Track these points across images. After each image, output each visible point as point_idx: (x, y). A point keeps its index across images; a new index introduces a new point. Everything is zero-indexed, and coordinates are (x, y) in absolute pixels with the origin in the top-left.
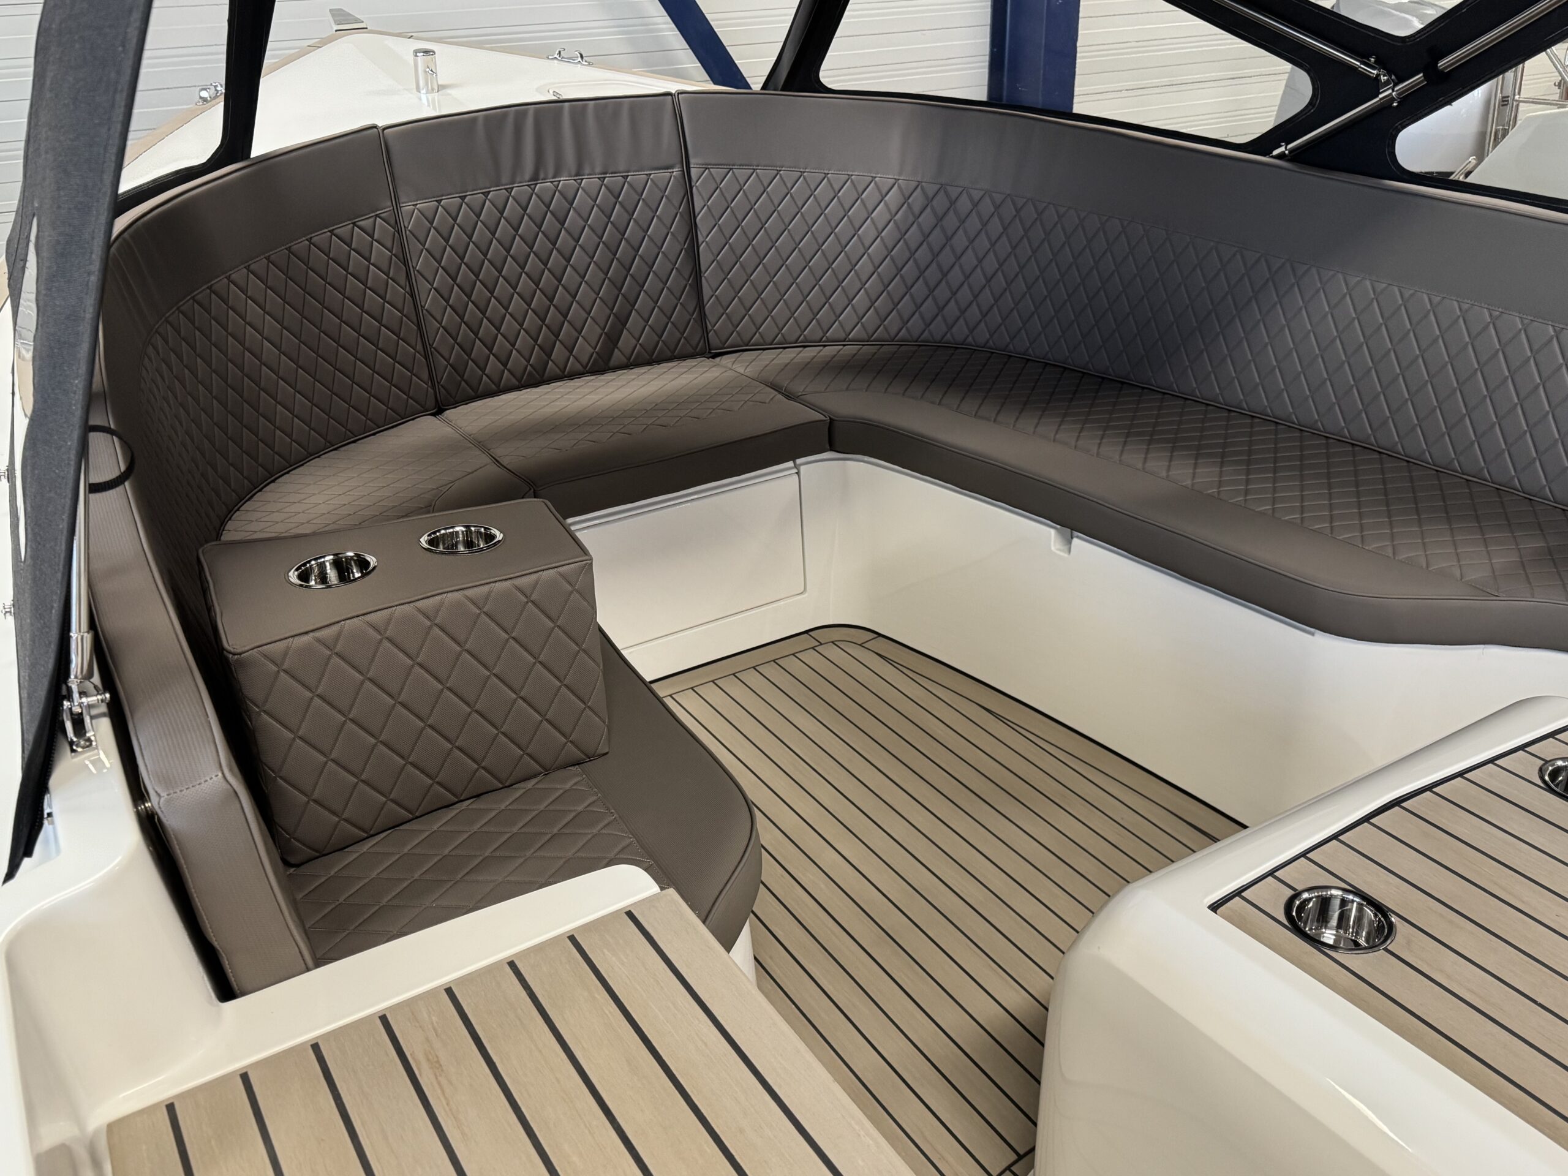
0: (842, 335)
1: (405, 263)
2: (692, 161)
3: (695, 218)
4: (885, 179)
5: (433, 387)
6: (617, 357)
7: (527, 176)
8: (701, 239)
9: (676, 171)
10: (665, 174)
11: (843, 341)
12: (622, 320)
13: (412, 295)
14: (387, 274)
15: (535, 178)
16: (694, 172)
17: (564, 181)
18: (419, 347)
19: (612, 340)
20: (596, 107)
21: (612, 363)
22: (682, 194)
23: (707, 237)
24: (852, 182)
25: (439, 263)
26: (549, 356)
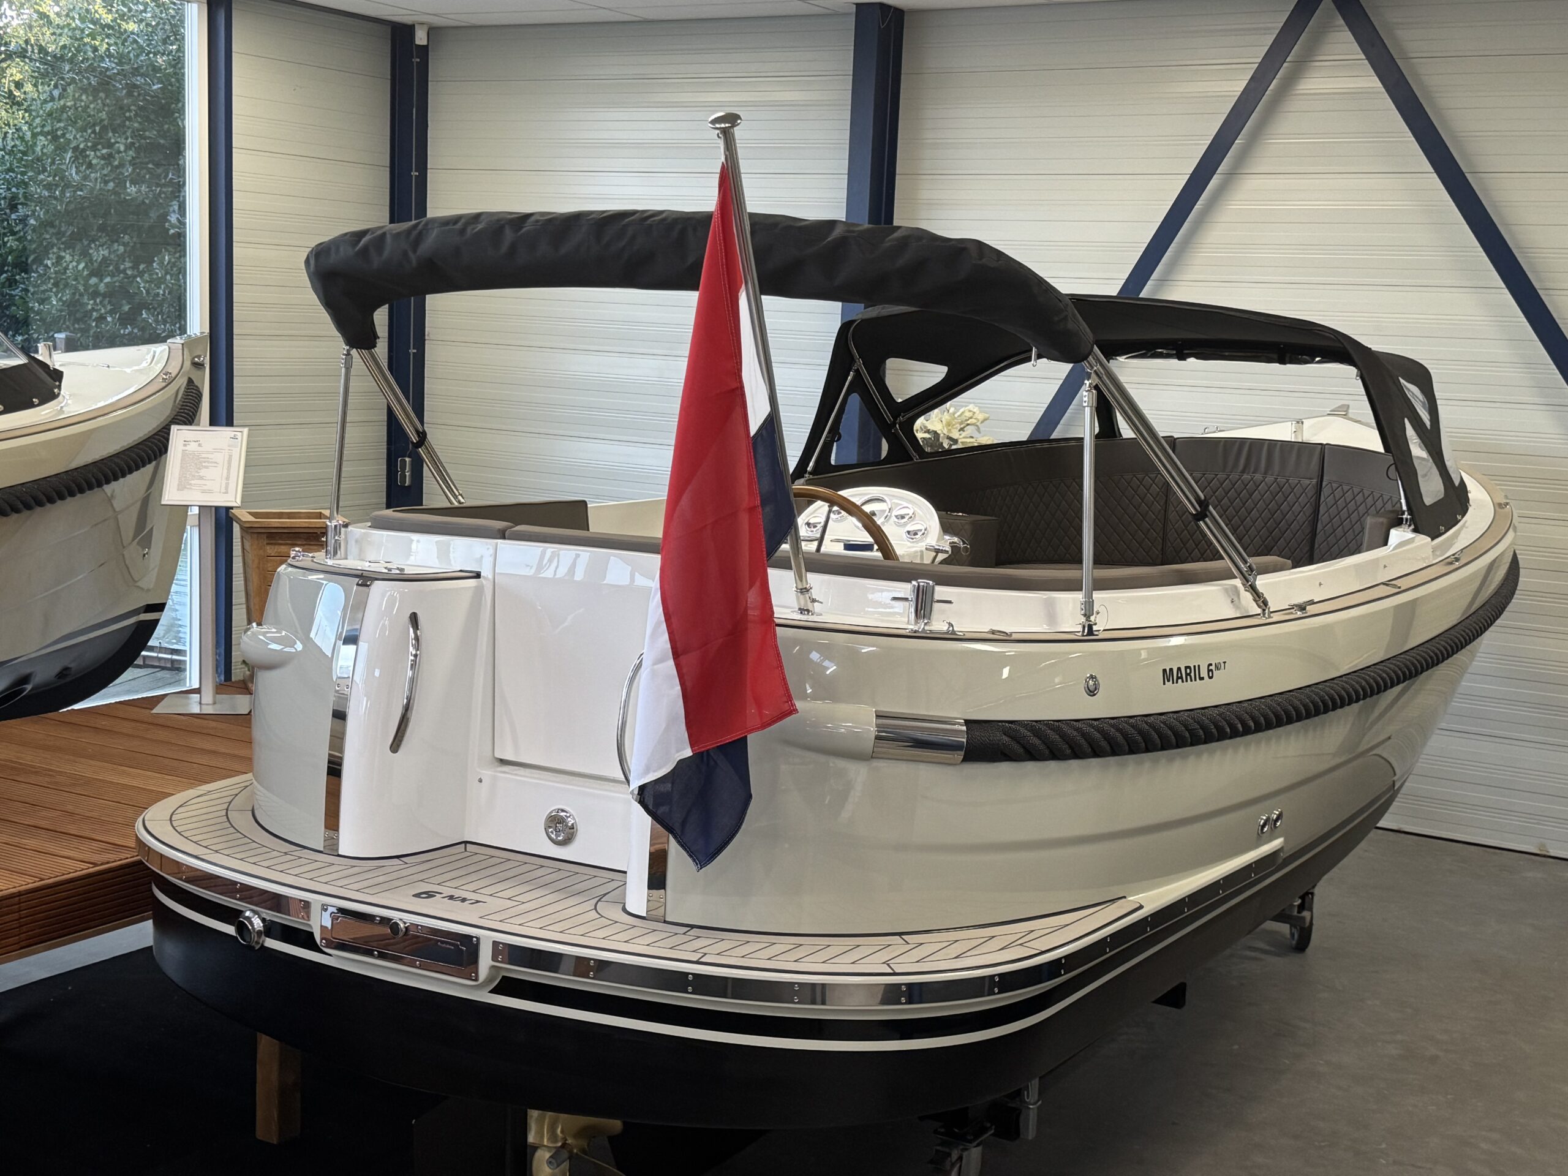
1: (1167, 496)
2: (1325, 478)
3: (1319, 507)
5: (1162, 554)
7: (1239, 471)
8: (1320, 515)
9: (1314, 481)
10: (1308, 482)
13: (1165, 511)
14: (1154, 499)
15: (1243, 472)
16: (1324, 484)
17: (1257, 476)
18: (1161, 534)
20: (1281, 445)
22: (1314, 492)
23: (1324, 518)
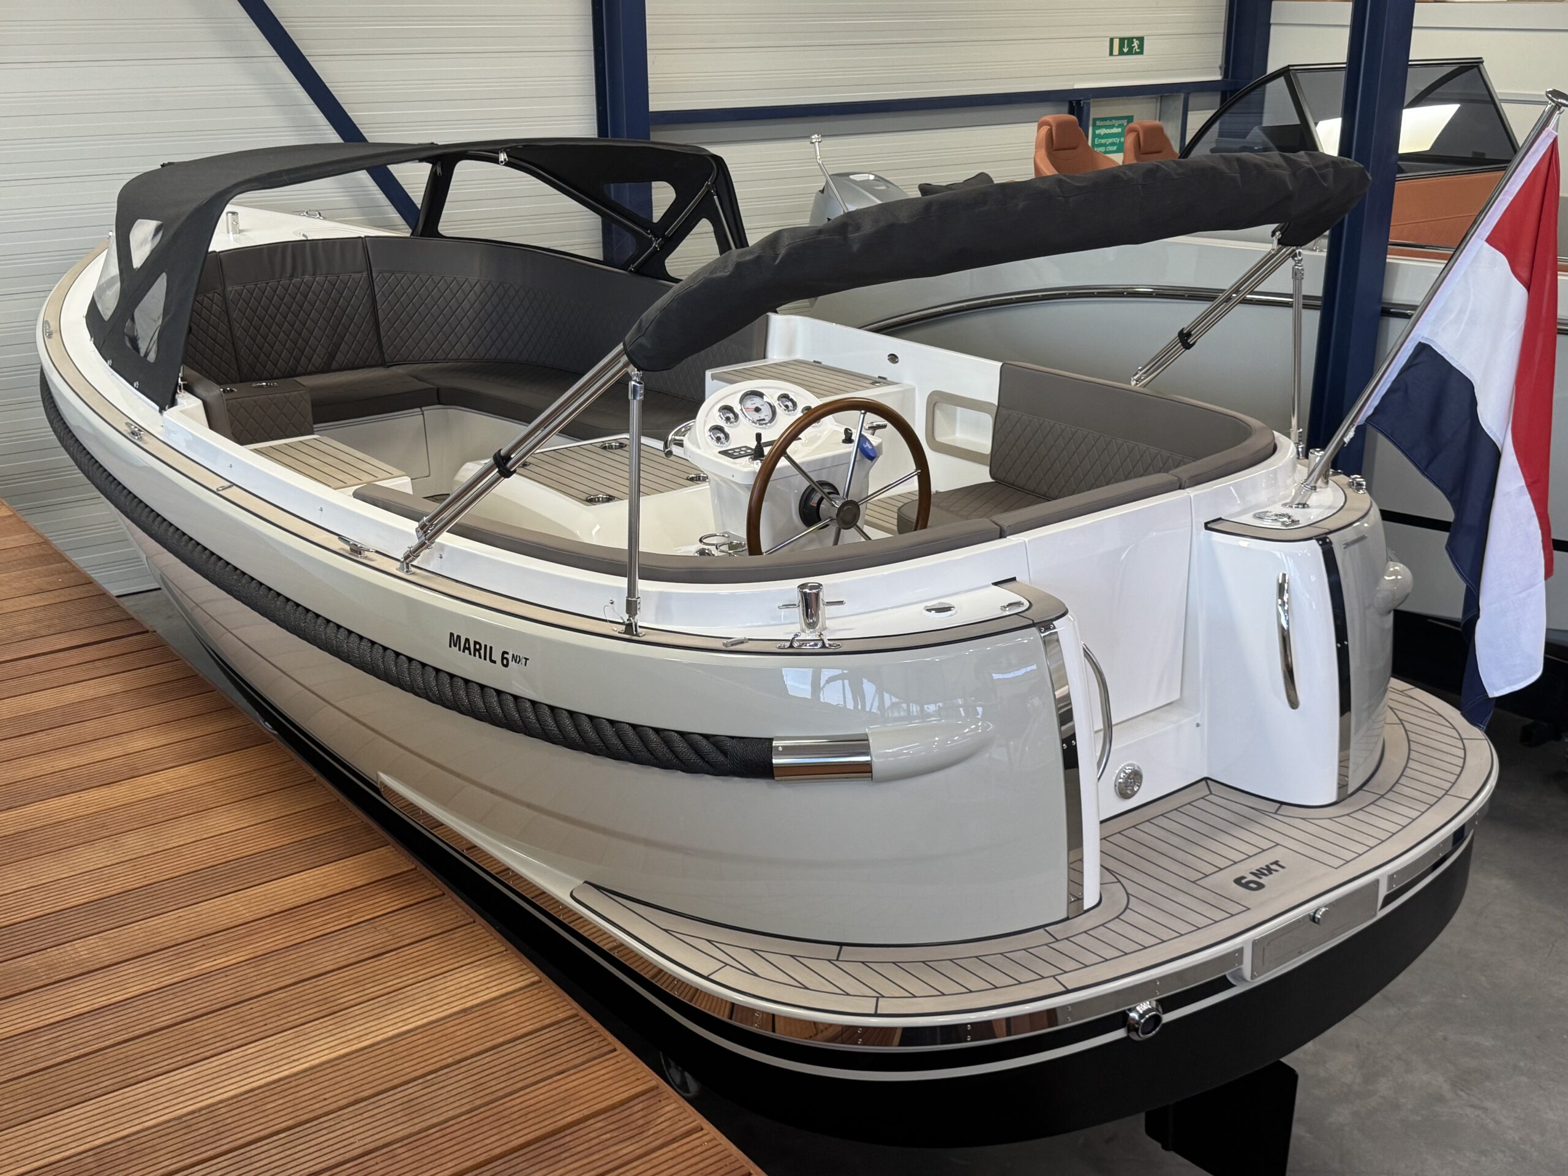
0: (456, 357)
1: (228, 314)
2: (373, 269)
3: (375, 297)
4: (473, 279)
5: (240, 374)
6: (334, 365)
7: (288, 275)
8: (379, 307)
9: (365, 274)
10: (359, 275)
11: (457, 360)
12: (337, 347)
13: (231, 330)
14: (219, 319)
15: (292, 276)
16: (374, 274)
17: (307, 278)
18: (233, 354)
19: (332, 356)
20: (323, 243)
21: (333, 367)
22: (368, 285)
23: (382, 307)
24: (457, 281)
25: (244, 315)
26: (299, 362)
